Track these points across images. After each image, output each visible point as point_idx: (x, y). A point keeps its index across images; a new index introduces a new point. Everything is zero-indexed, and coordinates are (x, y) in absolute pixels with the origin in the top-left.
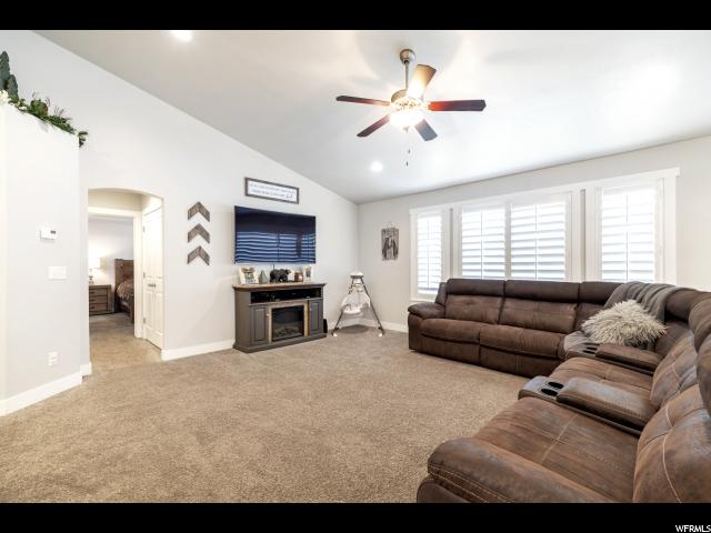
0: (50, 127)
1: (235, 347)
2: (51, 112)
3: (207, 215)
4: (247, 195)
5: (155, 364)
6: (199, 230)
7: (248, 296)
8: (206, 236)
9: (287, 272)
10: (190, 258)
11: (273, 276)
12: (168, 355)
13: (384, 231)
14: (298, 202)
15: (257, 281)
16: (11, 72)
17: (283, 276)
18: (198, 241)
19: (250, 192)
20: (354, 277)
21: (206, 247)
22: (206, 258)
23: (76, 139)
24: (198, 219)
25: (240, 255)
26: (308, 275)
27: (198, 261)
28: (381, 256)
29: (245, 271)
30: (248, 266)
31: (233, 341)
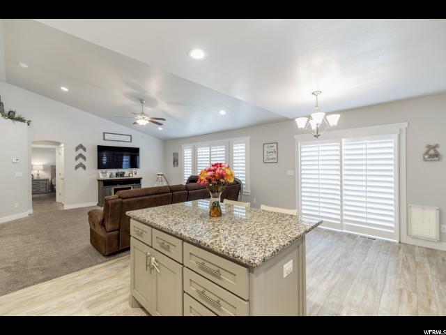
0: (16, 122)
1: (98, 205)
2: (16, 116)
3: (85, 149)
4: (104, 140)
5: (61, 211)
6: (81, 156)
7: (102, 183)
8: (84, 158)
9: (124, 173)
10: (77, 168)
11: (117, 175)
12: (66, 207)
13: (174, 154)
14: (131, 141)
15: (108, 176)
16: (2, 101)
17: (122, 174)
18: (81, 160)
19: (106, 138)
20: (159, 175)
21: (84, 163)
22: (84, 167)
23: (26, 124)
24: (81, 151)
25: (100, 166)
26: (136, 174)
27: (81, 168)
28: (172, 165)
29: (102, 172)
30: (104, 170)
31: (97, 202)
